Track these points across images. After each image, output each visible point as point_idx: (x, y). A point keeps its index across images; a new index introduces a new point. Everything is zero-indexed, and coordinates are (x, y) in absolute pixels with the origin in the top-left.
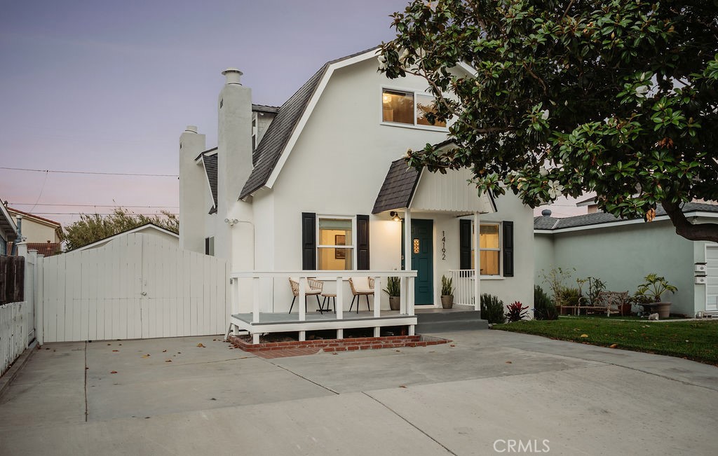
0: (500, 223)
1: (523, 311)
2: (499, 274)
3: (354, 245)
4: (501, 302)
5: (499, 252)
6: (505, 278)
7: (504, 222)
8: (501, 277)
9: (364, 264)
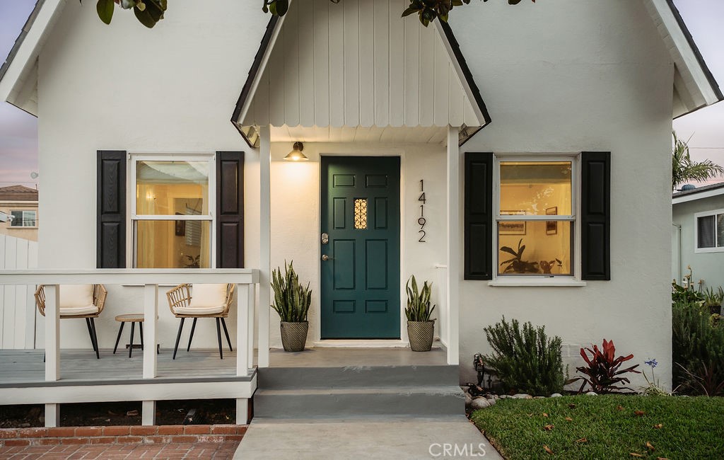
0: (575, 156)
1: (625, 365)
2: (572, 274)
3: (210, 213)
4: (556, 344)
5: (572, 223)
6: (584, 283)
7: (583, 153)
8: (577, 280)
9: (231, 254)
